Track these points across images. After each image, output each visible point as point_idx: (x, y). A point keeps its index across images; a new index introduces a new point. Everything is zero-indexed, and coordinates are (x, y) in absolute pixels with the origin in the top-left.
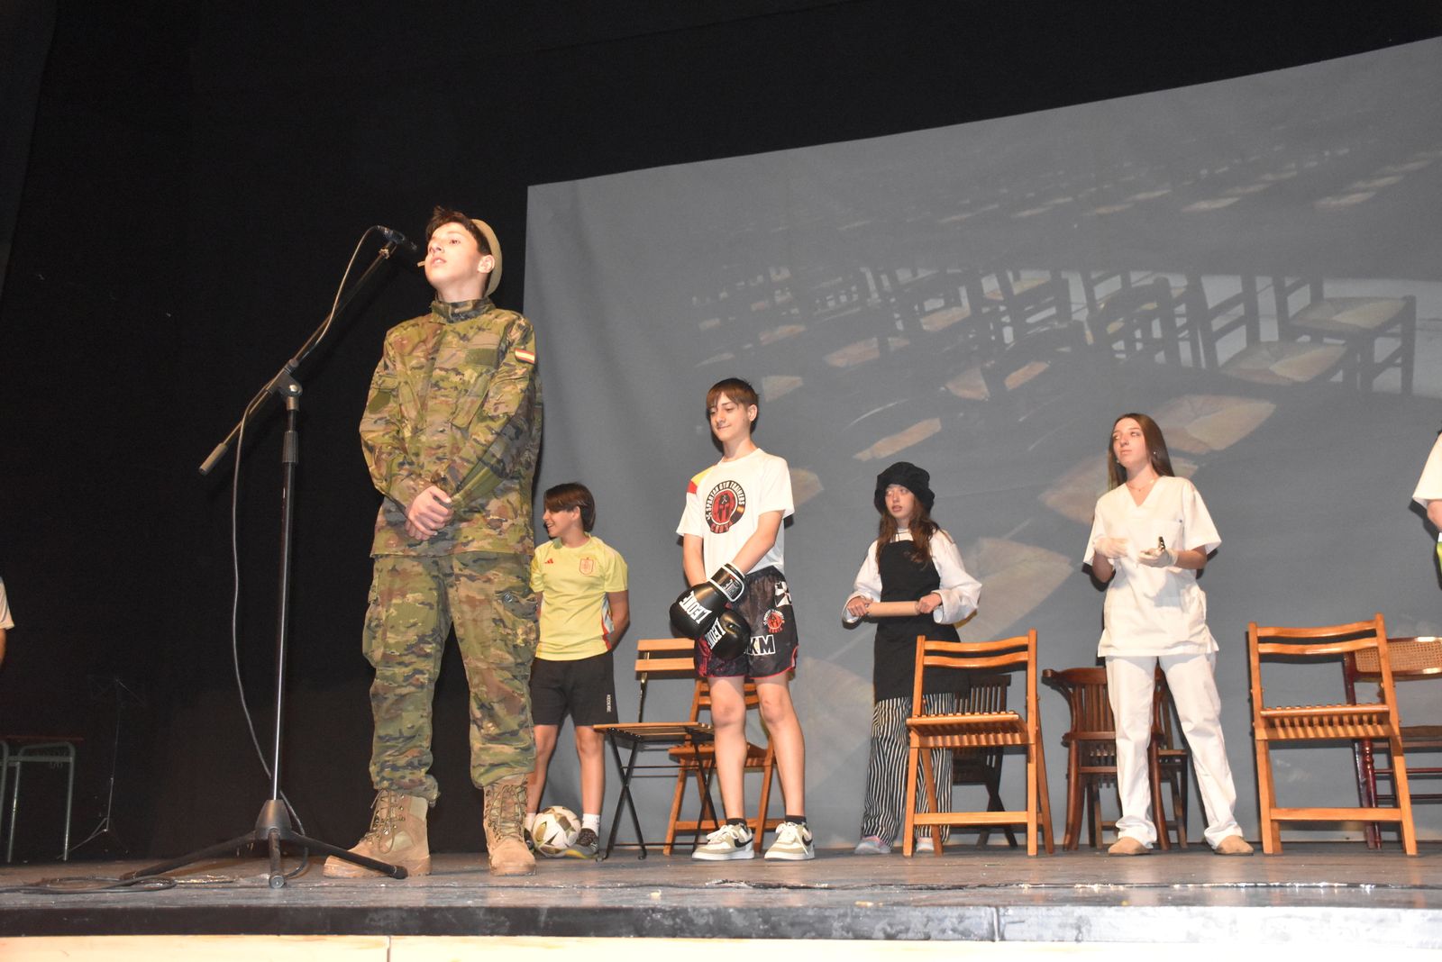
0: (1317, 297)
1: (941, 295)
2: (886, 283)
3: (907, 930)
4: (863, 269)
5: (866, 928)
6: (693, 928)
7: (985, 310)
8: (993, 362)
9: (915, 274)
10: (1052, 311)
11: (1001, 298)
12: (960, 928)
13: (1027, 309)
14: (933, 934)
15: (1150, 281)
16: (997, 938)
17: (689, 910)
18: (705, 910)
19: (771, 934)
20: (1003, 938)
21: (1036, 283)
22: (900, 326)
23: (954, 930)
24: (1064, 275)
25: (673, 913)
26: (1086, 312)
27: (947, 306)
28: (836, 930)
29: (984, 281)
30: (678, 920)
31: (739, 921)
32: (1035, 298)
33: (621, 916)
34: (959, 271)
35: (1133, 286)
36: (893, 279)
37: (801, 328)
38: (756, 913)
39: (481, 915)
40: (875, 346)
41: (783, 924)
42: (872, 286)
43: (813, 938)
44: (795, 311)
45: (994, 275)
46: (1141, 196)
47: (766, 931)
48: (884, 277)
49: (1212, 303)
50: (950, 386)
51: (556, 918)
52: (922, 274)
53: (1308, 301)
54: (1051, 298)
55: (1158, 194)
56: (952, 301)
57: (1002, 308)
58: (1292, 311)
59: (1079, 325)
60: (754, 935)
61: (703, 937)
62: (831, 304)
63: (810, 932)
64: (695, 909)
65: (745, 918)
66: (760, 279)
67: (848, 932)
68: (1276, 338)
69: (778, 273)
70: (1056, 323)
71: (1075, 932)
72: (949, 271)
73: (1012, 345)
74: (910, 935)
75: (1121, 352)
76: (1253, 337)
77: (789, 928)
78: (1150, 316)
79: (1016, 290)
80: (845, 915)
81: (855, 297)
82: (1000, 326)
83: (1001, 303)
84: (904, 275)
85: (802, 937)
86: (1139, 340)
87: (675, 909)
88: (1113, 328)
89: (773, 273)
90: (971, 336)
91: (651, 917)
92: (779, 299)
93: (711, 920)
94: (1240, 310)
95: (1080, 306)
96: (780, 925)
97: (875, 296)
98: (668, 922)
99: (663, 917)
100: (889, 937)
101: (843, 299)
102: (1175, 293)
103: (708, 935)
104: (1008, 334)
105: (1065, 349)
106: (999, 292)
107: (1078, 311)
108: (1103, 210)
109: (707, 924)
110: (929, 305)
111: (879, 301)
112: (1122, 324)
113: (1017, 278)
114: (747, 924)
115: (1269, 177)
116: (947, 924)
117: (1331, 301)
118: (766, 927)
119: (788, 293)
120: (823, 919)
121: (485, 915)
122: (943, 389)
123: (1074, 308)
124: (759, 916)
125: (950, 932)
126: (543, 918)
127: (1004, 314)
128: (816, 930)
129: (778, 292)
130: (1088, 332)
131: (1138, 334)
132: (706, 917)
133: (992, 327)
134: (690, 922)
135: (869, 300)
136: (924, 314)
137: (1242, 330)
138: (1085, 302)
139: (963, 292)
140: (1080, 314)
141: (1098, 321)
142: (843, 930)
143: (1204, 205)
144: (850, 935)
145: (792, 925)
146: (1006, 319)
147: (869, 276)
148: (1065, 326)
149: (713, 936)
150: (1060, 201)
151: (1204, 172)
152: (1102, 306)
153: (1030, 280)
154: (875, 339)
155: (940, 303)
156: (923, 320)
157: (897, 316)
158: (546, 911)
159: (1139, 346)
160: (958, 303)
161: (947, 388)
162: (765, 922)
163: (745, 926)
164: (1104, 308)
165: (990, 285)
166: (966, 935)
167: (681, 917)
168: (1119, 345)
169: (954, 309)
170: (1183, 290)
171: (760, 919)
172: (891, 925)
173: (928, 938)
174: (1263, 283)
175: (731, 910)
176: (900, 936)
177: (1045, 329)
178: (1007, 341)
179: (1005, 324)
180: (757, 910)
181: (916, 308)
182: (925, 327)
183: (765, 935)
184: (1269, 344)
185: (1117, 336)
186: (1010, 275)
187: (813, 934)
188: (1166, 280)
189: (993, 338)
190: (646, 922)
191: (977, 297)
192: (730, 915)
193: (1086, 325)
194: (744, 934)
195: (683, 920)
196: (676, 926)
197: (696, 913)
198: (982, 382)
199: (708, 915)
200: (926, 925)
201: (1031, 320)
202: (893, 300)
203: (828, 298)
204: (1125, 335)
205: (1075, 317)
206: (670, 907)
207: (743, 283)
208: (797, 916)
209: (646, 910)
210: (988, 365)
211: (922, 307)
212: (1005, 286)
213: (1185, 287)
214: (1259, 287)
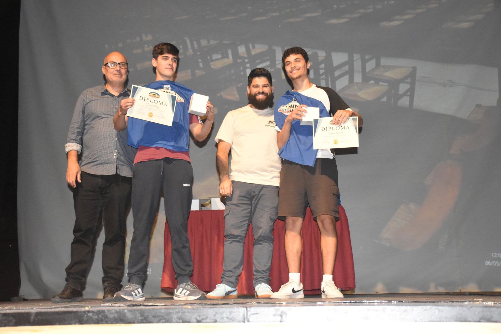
0: (378, 64)
1: (220, 52)
3: (207, 318)
4: (185, 38)
5: (188, 318)
6: (107, 319)
7: (239, 61)
8: (241, 84)
9: (209, 42)
10: (268, 63)
11: (246, 56)
12: (230, 317)
13: (257, 61)
14: (218, 320)
16: (246, 321)
17: (106, 311)
18: (113, 311)
19: (144, 321)
20: (248, 321)
21: (262, 50)
22: (201, 65)
23: (227, 318)
24: (274, 48)
25: (98, 313)
27: (223, 58)
28: (174, 319)
29: (239, 47)
30: (100, 316)
31: (129, 316)
32: (261, 57)
33: (72, 315)
34: (228, 42)
36: (199, 44)
40: (190, 73)
41: (150, 316)
42: (189, 46)
43: (164, 323)
45: (243, 45)
46: (308, 15)
47: (142, 319)
48: (195, 42)
49: (335, 64)
50: (222, 93)
51: (40, 317)
52: (212, 42)
53: (374, 66)
54: (268, 57)
55: (314, 15)
56: (225, 56)
58: (367, 70)
59: (279, 69)
60: (136, 322)
61: (112, 323)
63: (162, 320)
64: (108, 311)
65: (132, 314)
66: (138, 39)
67: (180, 319)
68: (361, 81)
69: (147, 36)
70: (269, 69)
71: (280, 318)
72: (224, 42)
74: (208, 320)
76: (351, 80)
77: (153, 318)
79: (253, 53)
80: (179, 312)
82: (245, 68)
83: (246, 58)
84: (204, 43)
85: (159, 322)
87: (99, 311)
89: (144, 37)
90: (232, 72)
91: (87, 315)
92: (147, 49)
93: (116, 316)
94: (346, 68)
96: (148, 317)
97: (191, 51)
98: (95, 317)
99: (93, 315)
100: (198, 321)
102: (320, 59)
103: (114, 323)
106: (246, 53)
107: (279, 64)
108: (291, 20)
109: (114, 317)
110: (215, 57)
111: (192, 53)
113: (254, 47)
114: (133, 317)
115: (362, 11)
116: (225, 315)
117: (383, 66)
118: (142, 318)
120: (169, 314)
122: (219, 95)
123: (277, 63)
124: (139, 313)
125: (226, 319)
126: (32, 317)
127: (247, 63)
128: (165, 319)
129: (146, 46)
130: (283, 74)
133: (242, 69)
134: (106, 317)
136: (212, 60)
137: (347, 77)
139: (230, 52)
140: (280, 66)
142: (177, 319)
143: (334, 21)
144: (181, 321)
145: (154, 317)
146: (248, 65)
147: (188, 41)
148: (273, 70)
149: (117, 323)
150: (274, 14)
151: (335, 6)
153: (259, 49)
154: (190, 71)
155: (220, 56)
156: (211, 63)
157: (200, 60)
158: (34, 315)
160: (228, 57)
161: (221, 94)
162: (142, 315)
163: (132, 318)
165: (242, 50)
166: (232, 320)
167: (102, 314)
169: (225, 59)
170: (324, 58)
171: (139, 315)
172: (199, 316)
173: (216, 322)
174: (357, 57)
175: (126, 311)
176: (203, 321)
179: (247, 68)
180: (138, 311)
181: (209, 58)
182: (212, 67)
183: (141, 322)
184: (357, 83)
186: (251, 46)
187: (164, 321)
188: (317, 53)
189: (242, 73)
190: (85, 317)
191: (236, 55)
192: (125, 313)
194: (131, 322)
195: (102, 316)
196: (99, 319)
197: (109, 312)
198: (236, 92)
199: (115, 313)
200: (215, 316)
202: (198, 53)
205: (277, 67)
206: (97, 310)
207: (130, 40)
208: (157, 313)
209: (85, 312)
210: (239, 85)
211: (211, 57)
212: (248, 50)
213: (325, 56)
214: (355, 59)
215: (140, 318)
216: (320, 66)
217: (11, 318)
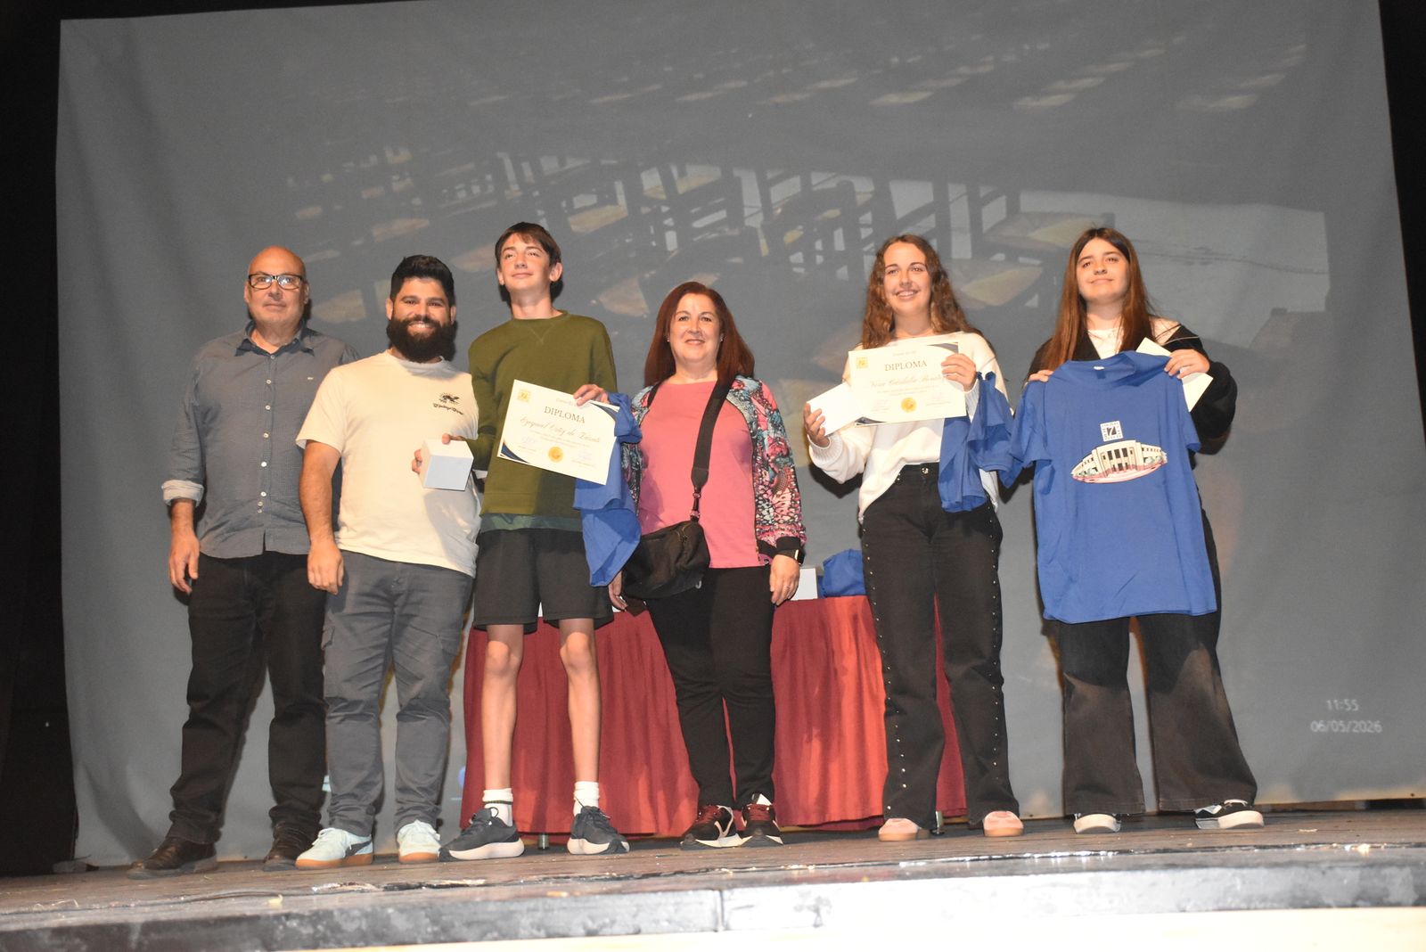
0: (1013, 210)
1: (594, 190)
2: (528, 173)
3: (613, 922)
4: (500, 155)
5: (562, 924)
6: (339, 936)
7: (645, 210)
8: (653, 272)
9: (562, 162)
10: (722, 214)
11: (663, 197)
12: (677, 917)
13: (693, 211)
14: (643, 930)
15: (832, 184)
16: (721, 928)
17: (336, 913)
18: (356, 913)
19: (442, 938)
20: (727, 928)
21: (706, 180)
23: (669, 921)
24: (737, 173)
25: (314, 918)
26: (760, 218)
27: (602, 203)
28: (524, 928)
29: (644, 176)
30: (320, 927)
31: (400, 923)
32: (703, 198)
33: (244, 927)
34: (614, 162)
35: (815, 189)
36: (536, 169)
37: (425, 223)
38: (423, 913)
39: (46, 939)
41: (457, 924)
42: (511, 175)
43: (496, 939)
44: (417, 201)
45: (655, 169)
46: (824, 84)
47: (435, 933)
48: (525, 165)
49: (900, 212)
50: (603, 298)
51: (154, 936)
52: (572, 163)
53: (1003, 214)
54: (721, 200)
55: (841, 82)
56: (608, 198)
57: (665, 209)
58: (987, 225)
59: (753, 230)
60: (419, 941)
61: (353, 946)
62: (462, 195)
63: (491, 931)
64: (342, 911)
65: (408, 920)
66: (373, 159)
67: (539, 930)
68: (969, 256)
69: (396, 153)
70: (727, 230)
71: (813, 916)
72: (604, 162)
73: (676, 253)
74: (617, 929)
75: (798, 265)
77: (465, 930)
78: (833, 224)
79: (682, 188)
80: (534, 909)
81: (491, 189)
82: (662, 230)
83: (665, 203)
84: (549, 165)
85: (481, 938)
86: (819, 253)
87: (316, 913)
88: (791, 236)
89: (389, 154)
90: (627, 241)
91: (285, 926)
92: (397, 186)
93: (364, 926)
94: (929, 221)
95: (756, 210)
96: (453, 926)
97: (515, 187)
98: (307, 931)
99: (301, 924)
100: (591, 933)
101: (476, 190)
102: (861, 199)
103: (359, 944)
104: (671, 239)
105: (737, 260)
106: (661, 189)
107: (751, 215)
108: (780, 99)
109: (359, 929)
110: (580, 201)
111: (520, 194)
112: (802, 233)
113: (682, 174)
114: (410, 926)
115: (964, 70)
116: (662, 914)
117: (1028, 215)
118: (436, 929)
119: (409, 180)
120: (508, 916)
121: (51, 938)
122: (594, 302)
123: (747, 212)
124: (427, 916)
125: (666, 924)
126: (135, 937)
127: (666, 216)
128: (499, 930)
129: (395, 178)
130: (763, 242)
131: (819, 245)
132: (357, 921)
133: (652, 231)
134: (336, 929)
135: (507, 192)
136: (573, 212)
138: (760, 205)
139: (619, 187)
140: (754, 221)
141: (774, 229)
142: (533, 927)
143: (893, 99)
144: (542, 933)
145: (469, 924)
146: (669, 222)
147: (508, 164)
148: (736, 232)
149: (367, 944)
150: (732, 85)
151: (895, 60)
152: (779, 211)
153: (697, 176)
155: (593, 200)
156: (570, 219)
157: (541, 213)
158: (139, 928)
159: (819, 259)
160: (614, 201)
161: (599, 302)
162: (434, 922)
163: (407, 930)
164: (781, 213)
165: (651, 181)
166: (679, 926)
167: (325, 923)
168: (798, 257)
169: (609, 207)
170: (870, 196)
171: (428, 920)
172: (592, 918)
173: (638, 932)
174: (956, 191)
175: (390, 911)
176: (605, 930)
177: (714, 235)
178: (670, 248)
179: (668, 228)
180: (424, 908)
181: (564, 204)
182: (574, 228)
183: (435, 939)
184: (962, 260)
185: (795, 247)
186: (675, 171)
187: (496, 934)
188: (851, 184)
189: (654, 244)
190: (278, 932)
191: (635, 195)
192: (388, 917)
193: (760, 233)
194: (407, 940)
195: (327, 927)
196: (317, 936)
197: (344, 916)
198: (640, 295)
199: (359, 918)
200: (635, 916)
201: (698, 224)
202: (536, 194)
203: (457, 187)
204: (804, 245)
205: (748, 223)
206: (310, 911)
207: (351, 164)
208: (475, 913)
209: (277, 917)
210: (647, 276)
211: (570, 204)
212: (668, 182)
213: (871, 193)
214: (952, 196)
215: (429, 930)
216: (861, 218)
217: (77, 941)
